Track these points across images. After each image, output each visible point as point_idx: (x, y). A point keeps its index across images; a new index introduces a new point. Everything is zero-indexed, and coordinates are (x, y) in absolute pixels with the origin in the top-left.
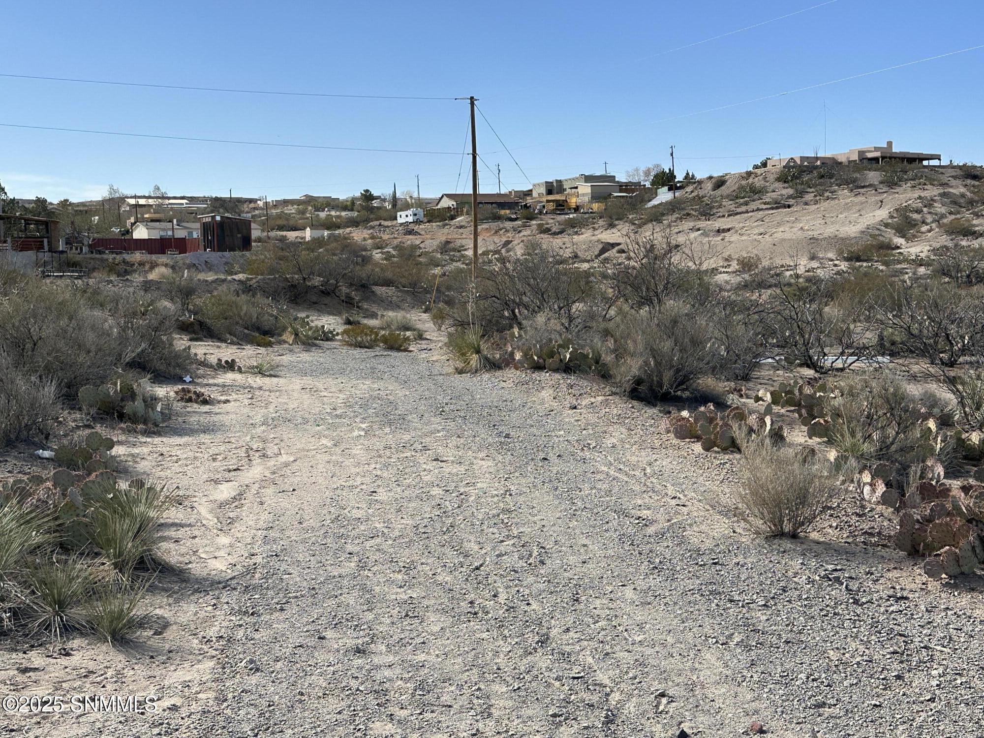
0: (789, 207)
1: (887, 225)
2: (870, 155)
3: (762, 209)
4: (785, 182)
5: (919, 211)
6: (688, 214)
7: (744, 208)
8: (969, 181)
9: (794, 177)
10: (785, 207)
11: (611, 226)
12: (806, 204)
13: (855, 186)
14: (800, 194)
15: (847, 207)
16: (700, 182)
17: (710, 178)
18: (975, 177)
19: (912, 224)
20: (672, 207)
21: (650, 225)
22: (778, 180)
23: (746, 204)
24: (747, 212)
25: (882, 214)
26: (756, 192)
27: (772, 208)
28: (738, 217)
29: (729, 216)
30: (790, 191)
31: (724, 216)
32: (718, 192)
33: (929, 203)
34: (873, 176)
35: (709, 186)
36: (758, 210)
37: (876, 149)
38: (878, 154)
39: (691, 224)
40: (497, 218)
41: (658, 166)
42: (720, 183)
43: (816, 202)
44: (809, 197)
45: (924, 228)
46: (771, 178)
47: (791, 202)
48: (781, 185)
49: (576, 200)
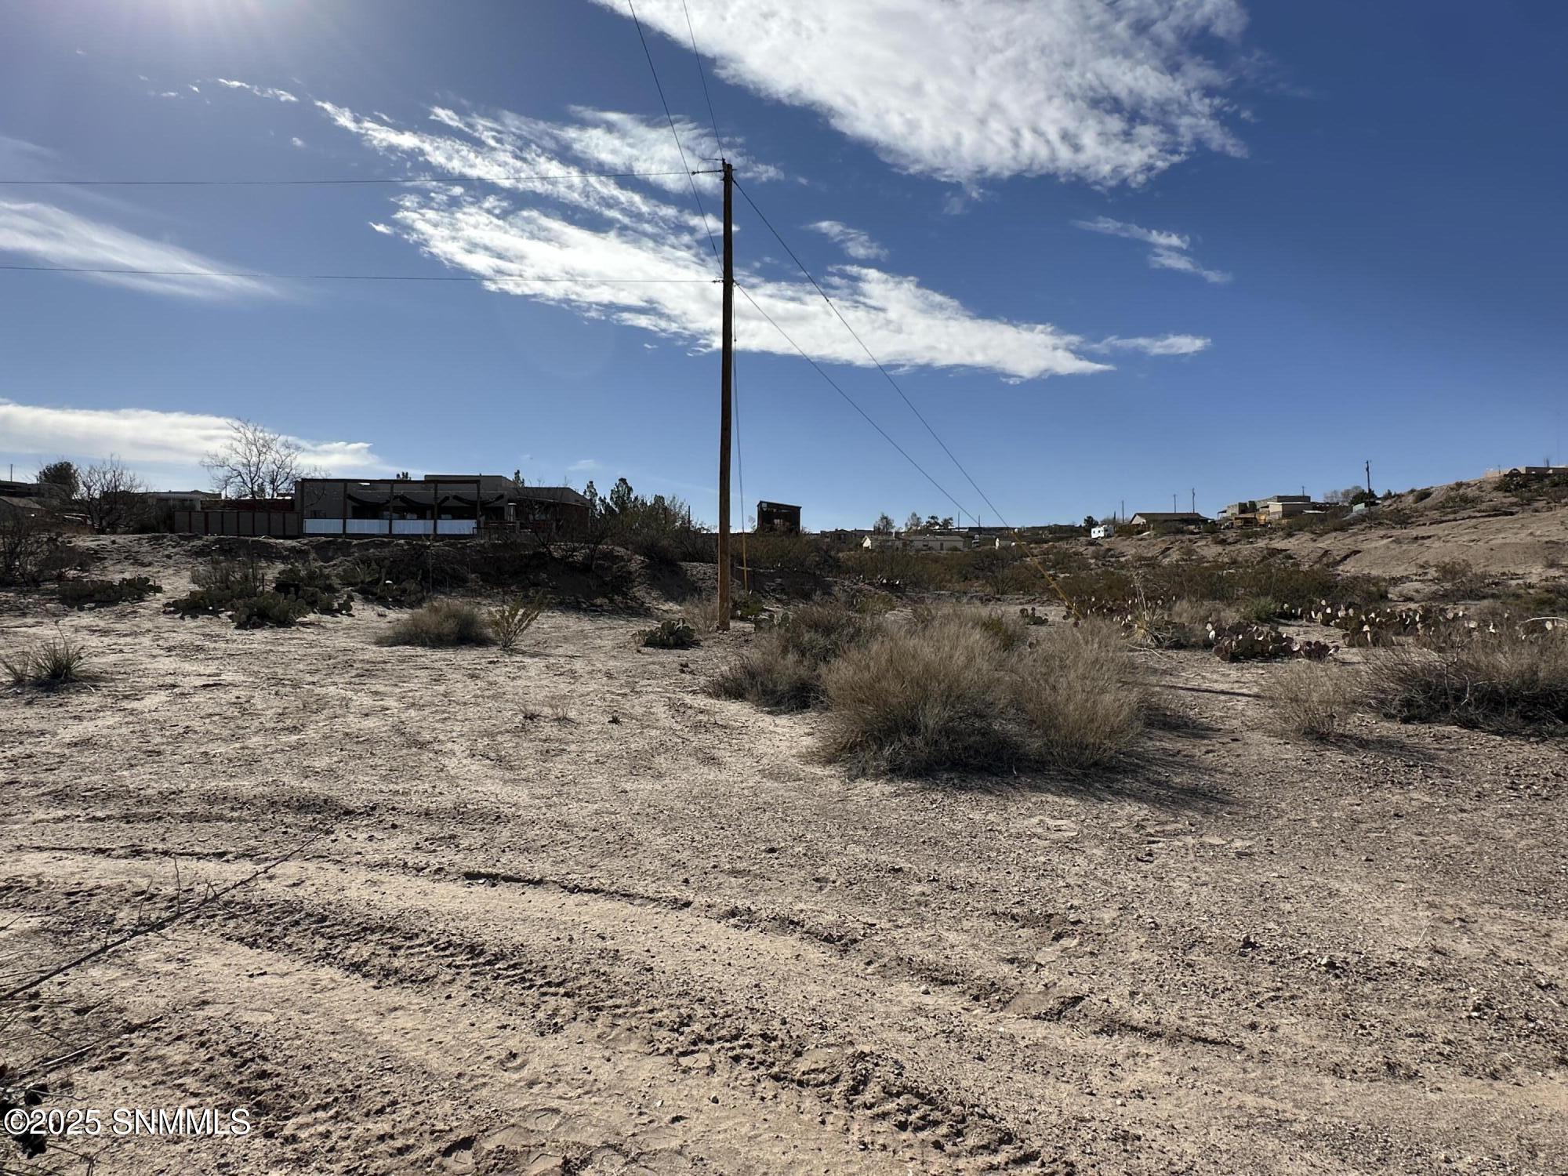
0: (1512, 514)
3: (1475, 517)
4: (1506, 491)
6: (1380, 524)
7: (1451, 517)
9: (1519, 486)
10: (1506, 514)
11: (1290, 535)
12: (1537, 511)
14: (1529, 502)
16: (1399, 496)
17: (1412, 491)
20: (1361, 519)
21: (1334, 534)
22: (1497, 489)
23: (1455, 512)
24: (1455, 520)
26: (1467, 501)
27: (1489, 516)
28: (1444, 525)
29: (1431, 524)
30: (1514, 500)
31: (1424, 524)
32: (1422, 505)
35: (1411, 498)
36: (1470, 517)
39: (1382, 533)
40: (1180, 532)
41: (1356, 488)
42: (1425, 495)
43: (1550, 509)
44: (1540, 504)
46: (1488, 487)
47: (1515, 509)
48: (1500, 494)
49: (1263, 517)
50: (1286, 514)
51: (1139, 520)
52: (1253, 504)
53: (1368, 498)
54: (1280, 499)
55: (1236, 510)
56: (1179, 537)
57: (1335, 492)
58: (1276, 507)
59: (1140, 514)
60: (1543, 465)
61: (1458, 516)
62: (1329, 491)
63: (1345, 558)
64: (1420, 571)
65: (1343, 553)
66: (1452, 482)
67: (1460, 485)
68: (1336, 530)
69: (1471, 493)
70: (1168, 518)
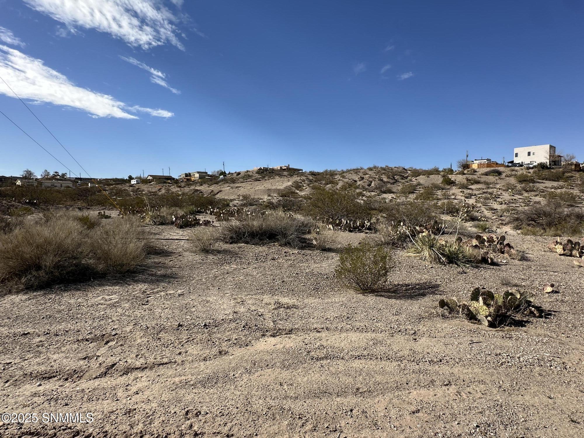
0: (260, 181)
1: (292, 186)
2: (283, 168)
4: (259, 174)
5: (301, 183)
6: (227, 182)
7: (246, 181)
8: (313, 176)
9: (262, 173)
11: (201, 185)
12: (265, 180)
13: (280, 176)
14: (264, 177)
15: (278, 181)
16: (232, 174)
17: (236, 172)
18: (314, 175)
19: (300, 187)
20: (222, 180)
21: (214, 185)
22: (257, 173)
23: (247, 179)
25: (290, 183)
26: (249, 176)
27: (255, 181)
28: (244, 183)
29: (241, 183)
30: (260, 176)
31: (239, 183)
32: (238, 177)
33: (304, 181)
34: (285, 173)
35: (235, 175)
36: (250, 181)
37: (285, 166)
38: (286, 168)
39: (228, 185)
40: (165, 182)
41: (221, 170)
42: (239, 174)
43: (269, 180)
44: (266, 178)
45: (304, 188)
46: (254, 173)
47: (261, 179)
48: (257, 175)
49: (193, 178)
50: (200, 178)
51: (150, 178)
52: (190, 174)
53: (223, 173)
54: (198, 172)
55: (184, 176)
56: (165, 184)
57: (215, 171)
58: (197, 175)
59: (150, 176)
60: (267, 167)
61: (247, 181)
62: (213, 171)
63: (218, 193)
64: (238, 197)
65: (217, 191)
66: (246, 170)
67: (248, 171)
68: (215, 184)
69: (250, 174)
70: (160, 177)
